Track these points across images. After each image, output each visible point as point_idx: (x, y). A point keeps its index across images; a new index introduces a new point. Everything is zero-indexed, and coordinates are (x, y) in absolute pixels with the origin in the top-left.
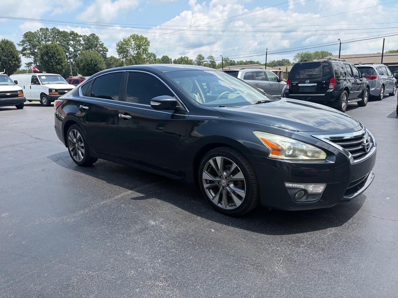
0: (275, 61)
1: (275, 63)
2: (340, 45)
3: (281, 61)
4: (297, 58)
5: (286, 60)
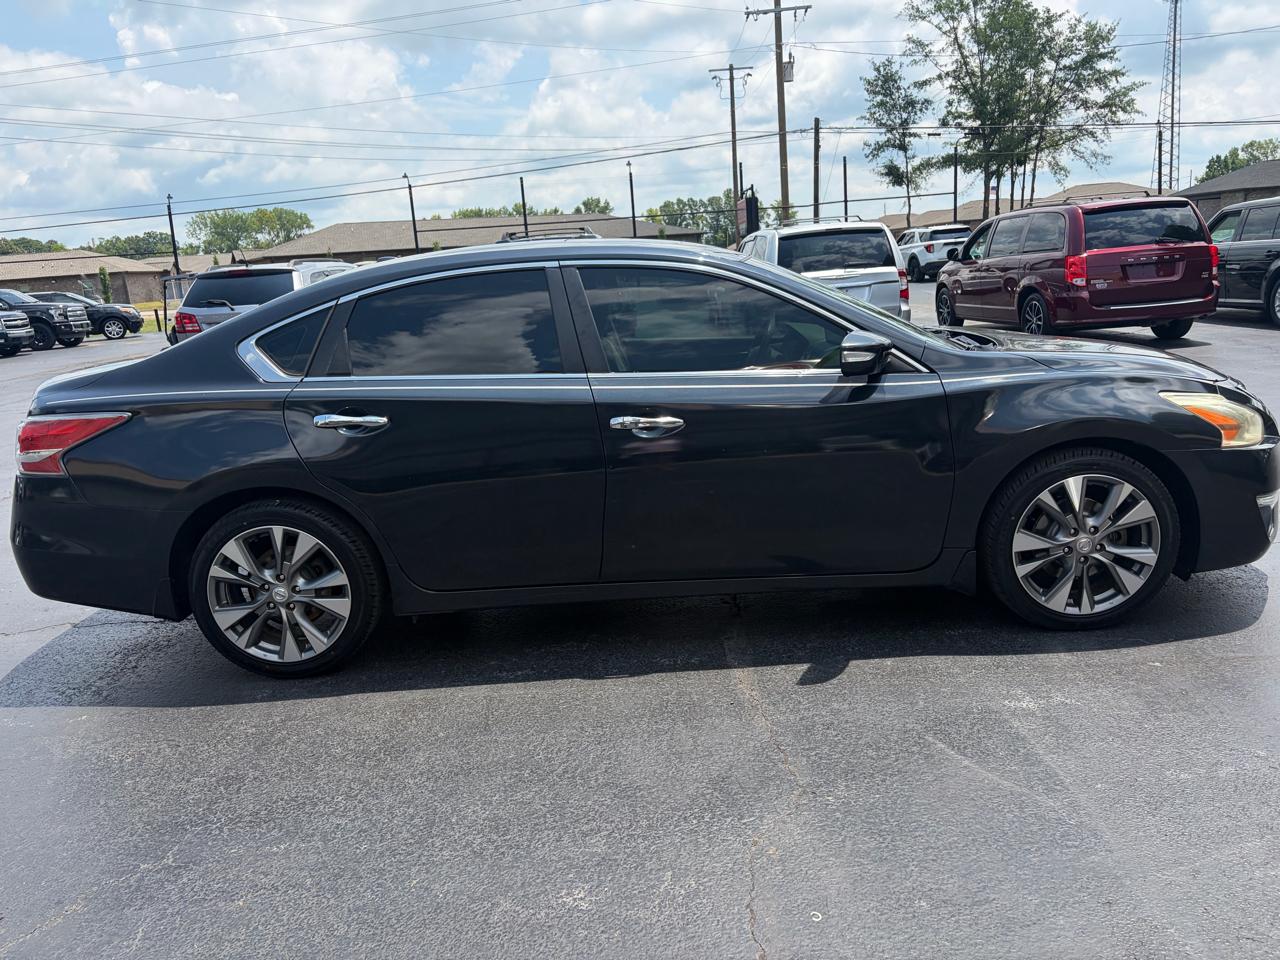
0: (118, 239)
1: (119, 244)
2: (411, 193)
3: (143, 239)
4: (200, 229)
5: (161, 234)
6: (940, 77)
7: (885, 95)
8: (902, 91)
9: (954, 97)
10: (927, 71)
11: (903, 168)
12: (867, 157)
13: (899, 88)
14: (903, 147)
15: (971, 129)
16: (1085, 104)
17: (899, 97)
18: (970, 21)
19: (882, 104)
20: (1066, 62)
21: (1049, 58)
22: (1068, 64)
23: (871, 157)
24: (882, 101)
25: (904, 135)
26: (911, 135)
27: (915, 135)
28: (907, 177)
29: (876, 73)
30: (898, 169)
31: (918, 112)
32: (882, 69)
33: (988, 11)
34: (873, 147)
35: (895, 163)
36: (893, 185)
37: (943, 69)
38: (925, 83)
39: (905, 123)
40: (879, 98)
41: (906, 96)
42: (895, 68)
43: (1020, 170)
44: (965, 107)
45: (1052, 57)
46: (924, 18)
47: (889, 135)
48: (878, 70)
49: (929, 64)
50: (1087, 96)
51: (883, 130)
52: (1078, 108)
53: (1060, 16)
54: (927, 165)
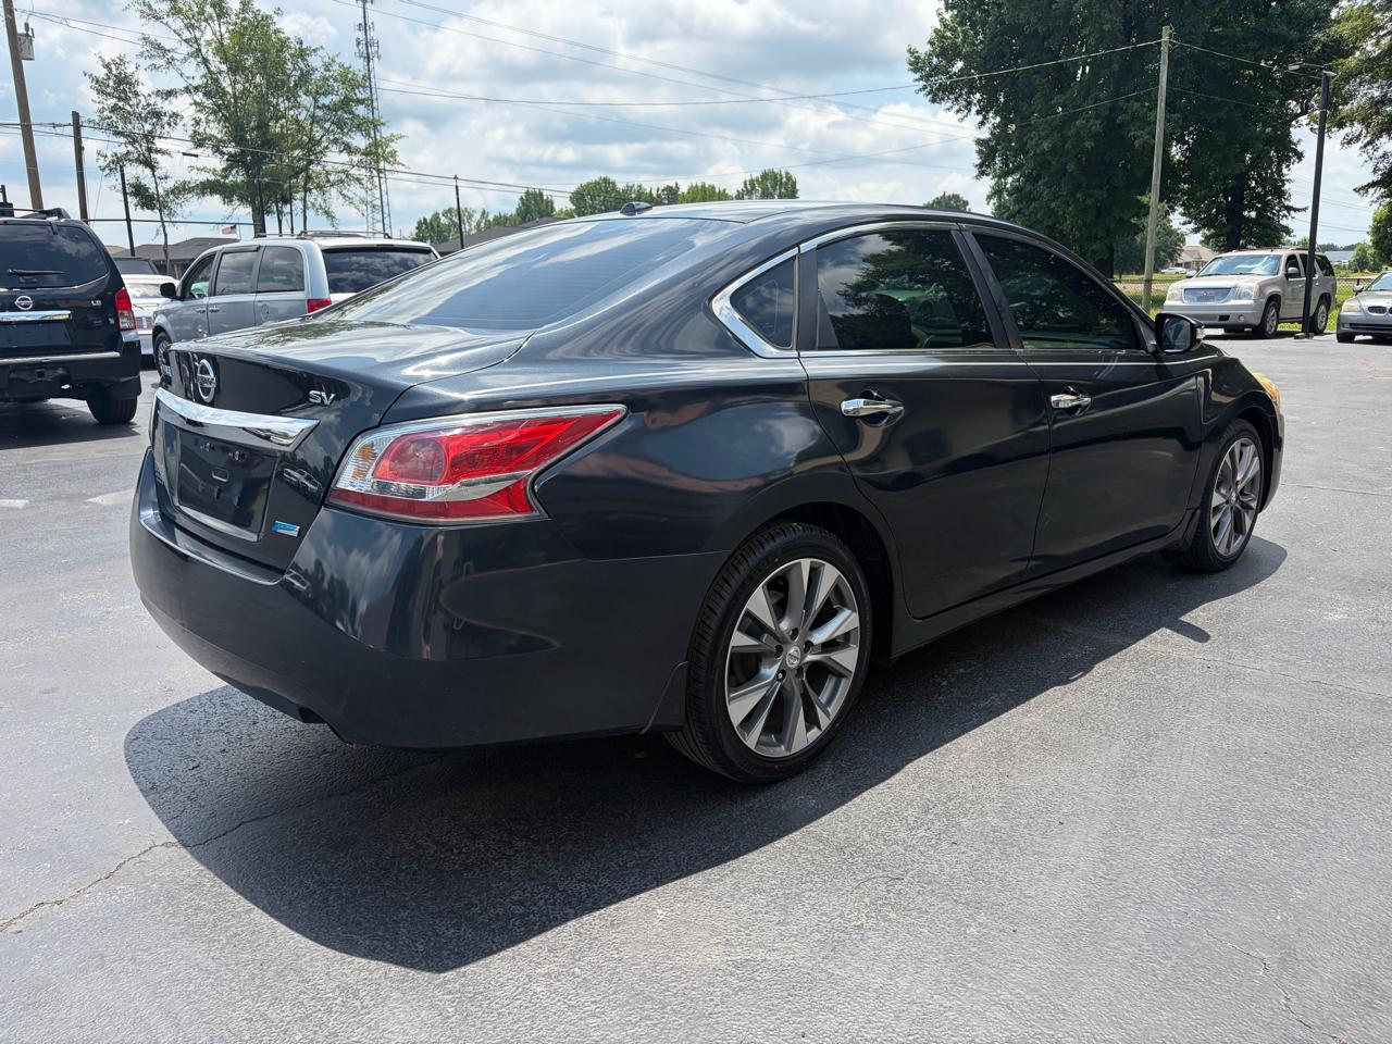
6: (187, 90)
7: (120, 99)
8: (141, 98)
9: (202, 116)
10: (171, 81)
11: (152, 190)
12: (103, 170)
13: (136, 94)
14: (149, 164)
15: (230, 155)
16: (348, 149)
17: (138, 104)
18: (215, 34)
19: (114, 109)
20: (325, 100)
21: (305, 94)
22: (327, 103)
23: (107, 171)
24: (116, 105)
25: (150, 150)
26: (157, 152)
27: (163, 152)
28: (158, 201)
29: (105, 71)
30: (147, 190)
31: (166, 126)
32: (113, 67)
33: (231, 27)
34: (110, 159)
35: (143, 182)
36: (143, 208)
37: (190, 81)
38: (170, 93)
39: (149, 137)
40: (112, 101)
41: (148, 105)
42: (130, 69)
43: (287, 209)
44: (215, 130)
45: (307, 93)
46: (158, 18)
47: (130, 148)
48: (107, 66)
49: (172, 72)
50: (349, 140)
51: (122, 139)
52: (341, 152)
53: (315, 51)
54: (182, 190)
